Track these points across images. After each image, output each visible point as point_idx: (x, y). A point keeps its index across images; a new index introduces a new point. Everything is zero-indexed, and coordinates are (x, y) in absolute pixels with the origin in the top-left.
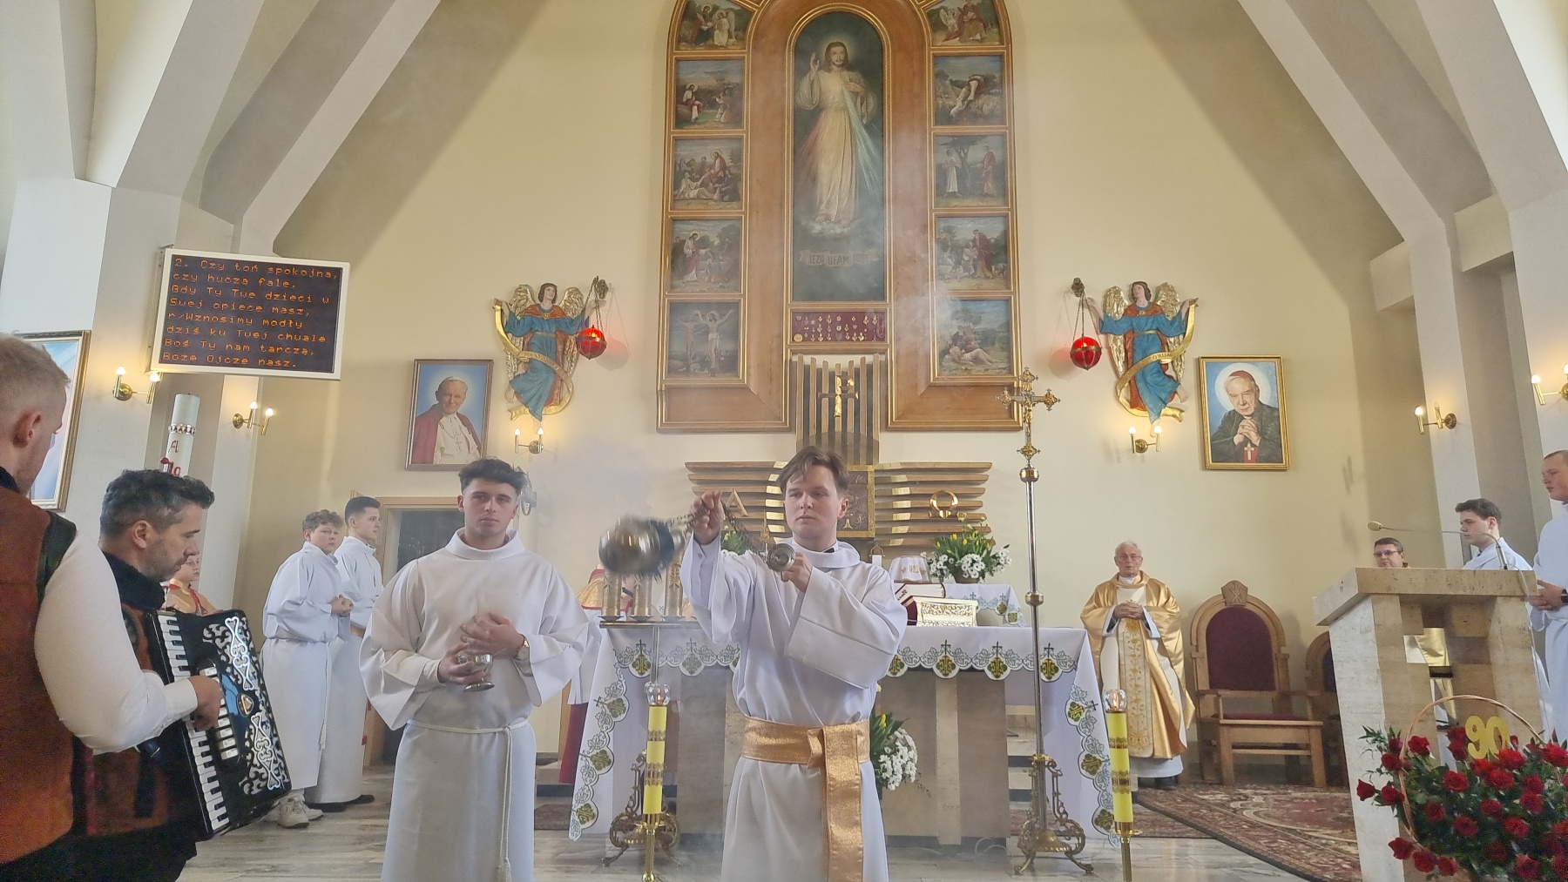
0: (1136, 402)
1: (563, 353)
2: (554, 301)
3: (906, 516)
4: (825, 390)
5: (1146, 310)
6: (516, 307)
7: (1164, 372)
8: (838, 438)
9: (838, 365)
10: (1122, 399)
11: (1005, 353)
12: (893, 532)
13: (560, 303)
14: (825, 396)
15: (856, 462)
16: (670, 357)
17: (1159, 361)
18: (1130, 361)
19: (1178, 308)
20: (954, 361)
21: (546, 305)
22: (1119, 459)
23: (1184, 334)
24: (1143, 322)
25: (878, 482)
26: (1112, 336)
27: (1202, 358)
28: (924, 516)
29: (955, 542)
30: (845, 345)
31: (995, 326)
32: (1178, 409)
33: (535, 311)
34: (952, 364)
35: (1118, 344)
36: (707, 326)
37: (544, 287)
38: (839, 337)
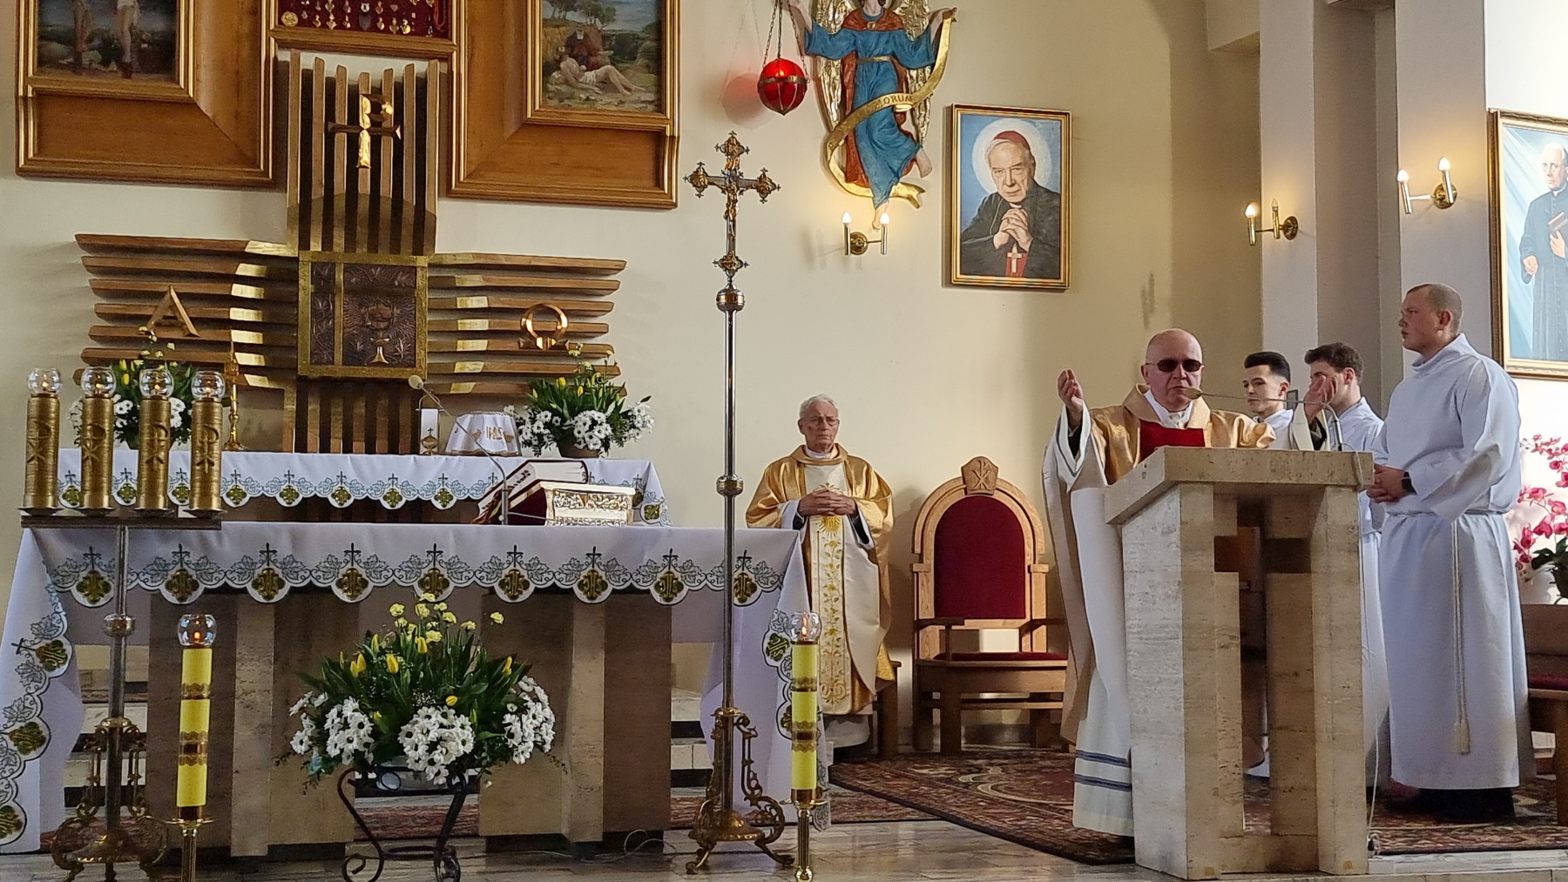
0: (853, 172)
3: (481, 345)
4: (342, 117)
5: (877, 20)
7: (899, 126)
8: (363, 205)
9: (365, 73)
10: (834, 166)
11: (653, 76)
12: (457, 370)
14: (341, 128)
15: (395, 249)
16: (42, 35)
17: (893, 107)
18: (849, 105)
19: (926, 22)
20: (566, 82)
22: (825, 263)
23: (933, 66)
24: (872, 40)
25: (435, 285)
26: (823, 60)
27: (957, 106)
28: (511, 345)
29: (562, 392)
30: (376, 40)
31: (637, 28)
32: (917, 187)
34: (563, 88)
35: (831, 74)
38: (366, 24)
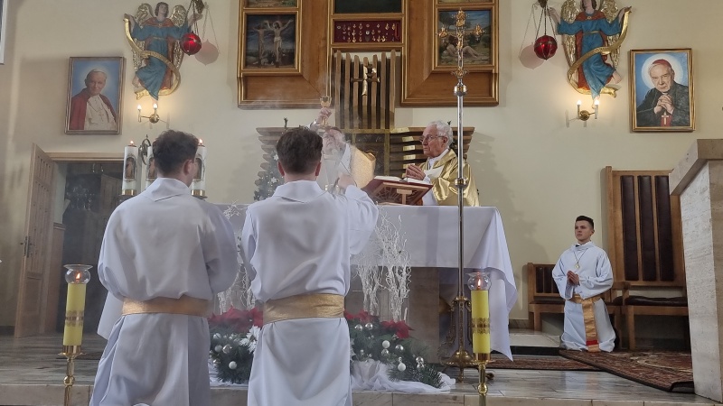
0: (582, 84)
1: (173, 53)
2: (166, 15)
4: (356, 76)
5: (592, 15)
6: (139, 20)
7: (604, 61)
8: (365, 109)
9: (366, 59)
10: (572, 81)
11: (488, 49)
13: (171, 16)
14: (356, 80)
15: (378, 127)
16: (247, 54)
17: (600, 53)
18: (579, 54)
19: (616, 14)
20: (449, 55)
21: (160, 18)
22: (568, 125)
23: (620, 33)
24: (590, 24)
25: (392, 142)
26: (566, 36)
27: (634, 50)
30: (372, 45)
32: (613, 88)
33: (152, 23)
34: (448, 57)
35: (571, 41)
36: (273, 32)
37: (159, 4)
38: (368, 39)
